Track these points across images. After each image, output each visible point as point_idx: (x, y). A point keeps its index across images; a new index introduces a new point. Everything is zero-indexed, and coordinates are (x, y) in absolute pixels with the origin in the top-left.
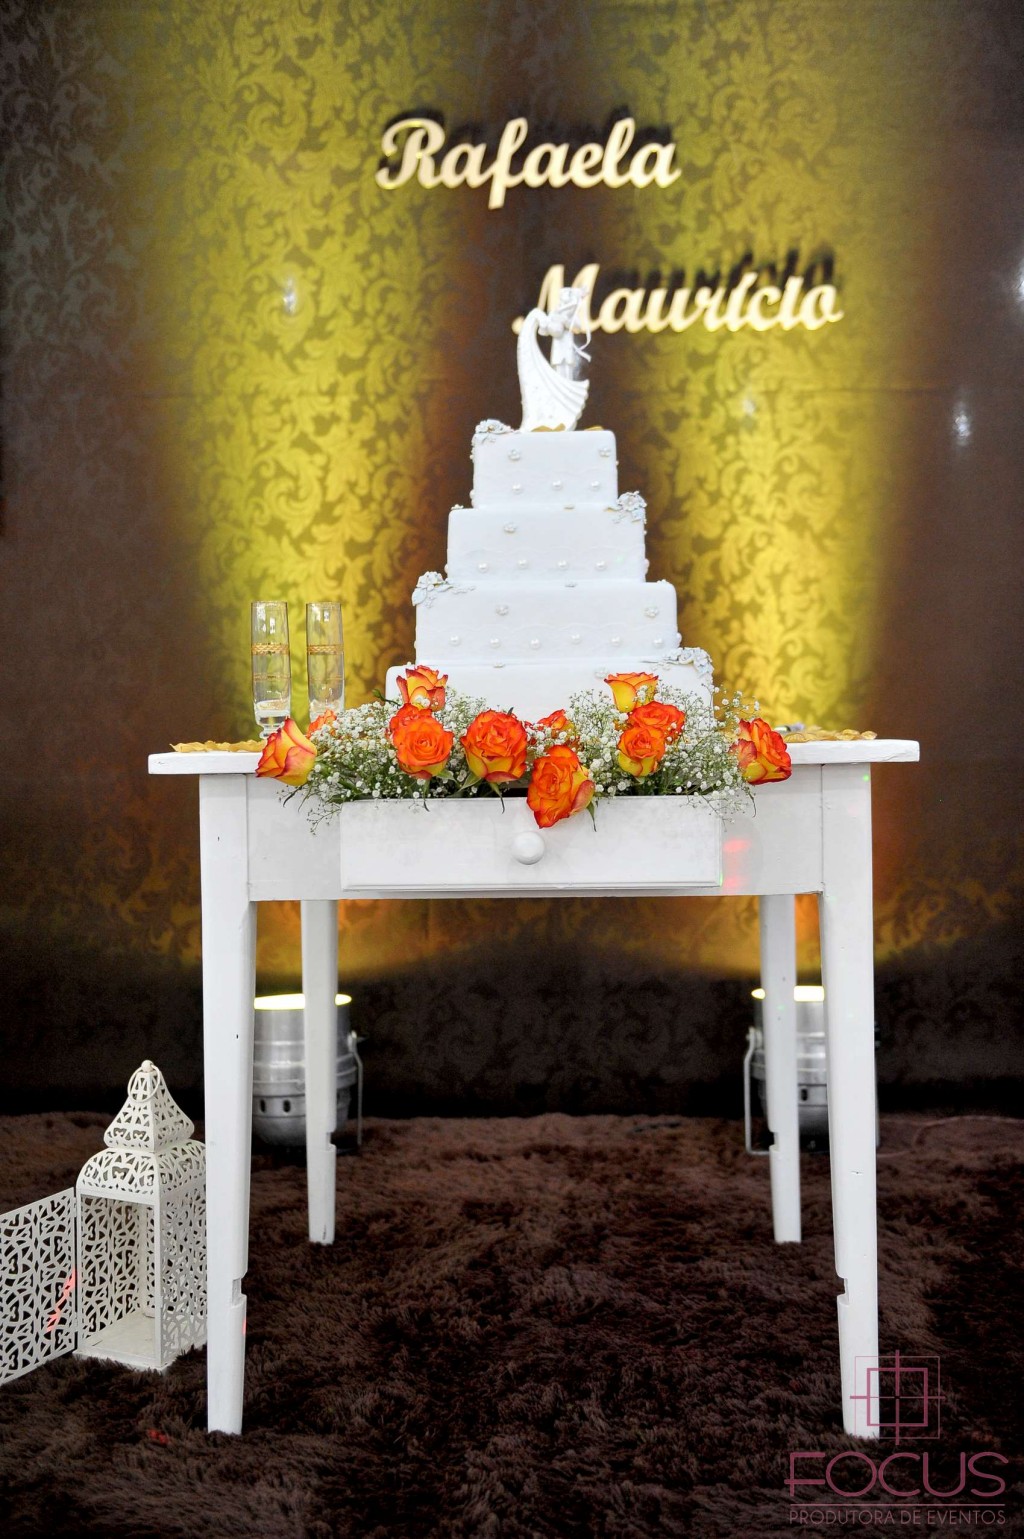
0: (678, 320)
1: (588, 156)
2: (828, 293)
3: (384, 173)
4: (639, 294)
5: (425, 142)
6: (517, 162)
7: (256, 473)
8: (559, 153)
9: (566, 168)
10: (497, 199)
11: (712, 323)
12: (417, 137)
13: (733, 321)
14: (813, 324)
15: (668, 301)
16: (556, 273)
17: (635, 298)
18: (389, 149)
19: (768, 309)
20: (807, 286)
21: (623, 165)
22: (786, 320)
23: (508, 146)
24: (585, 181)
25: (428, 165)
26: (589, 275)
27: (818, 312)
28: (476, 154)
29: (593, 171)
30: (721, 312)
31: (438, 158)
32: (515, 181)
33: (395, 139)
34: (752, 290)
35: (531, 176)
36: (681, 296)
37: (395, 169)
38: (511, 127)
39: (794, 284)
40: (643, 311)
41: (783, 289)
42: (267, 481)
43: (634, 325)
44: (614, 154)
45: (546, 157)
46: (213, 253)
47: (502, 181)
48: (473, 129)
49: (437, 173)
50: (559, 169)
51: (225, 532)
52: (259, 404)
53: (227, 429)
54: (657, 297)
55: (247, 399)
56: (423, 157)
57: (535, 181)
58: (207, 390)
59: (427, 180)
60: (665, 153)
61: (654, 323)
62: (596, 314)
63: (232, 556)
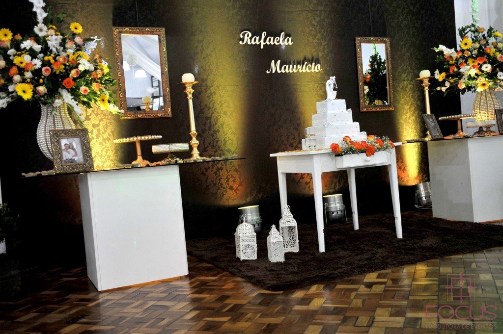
0: (295, 71)
1: (277, 39)
2: (319, 65)
3: (241, 41)
5: (248, 36)
6: (265, 41)
7: (221, 102)
8: (272, 38)
9: (274, 41)
10: (262, 47)
11: (300, 71)
12: (246, 34)
13: (304, 71)
14: (317, 71)
15: (293, 67)
16: (273, 62)
17: (287, 66)
18: (242, 37)
19: (310, 69)
20: (315, 65)
21: (283, 41)
22: (313, 70)
23: (263, 37)
24: (277, 44)
25: (249, 40)
26: (279, 62)
27: (318, 70)
28: (258, 38)
29: (278, 42)
30: (302, 69)
31: (251, 39)
32: (265, 44)
33: (242, 35)
34: (307, 65)
35: (267, 42)
36: (295, 66)
37: (243, 41)
38: (263, 33)
39: (314, 64)
40: (289, 69)
41: (312, 65)
42: (223, 104)
43: (287, 72)
44: (281, 39)
45: (270, 39)
46: (210, 57)
47: (263, 44)
48: (256, 33)
49: (251, 42)
50: (272, 41)
51: (216, 114)
52: (221, 88)
53: (215, 93)
54: (291, 66)
55: (218, 87)
56: (248, 39)
57: (268, 43)
58: (210, 85)
59: (249, 43)
60: (290, 39)
61: (291, 71)
62: (280, 69)
63: (218, 119)
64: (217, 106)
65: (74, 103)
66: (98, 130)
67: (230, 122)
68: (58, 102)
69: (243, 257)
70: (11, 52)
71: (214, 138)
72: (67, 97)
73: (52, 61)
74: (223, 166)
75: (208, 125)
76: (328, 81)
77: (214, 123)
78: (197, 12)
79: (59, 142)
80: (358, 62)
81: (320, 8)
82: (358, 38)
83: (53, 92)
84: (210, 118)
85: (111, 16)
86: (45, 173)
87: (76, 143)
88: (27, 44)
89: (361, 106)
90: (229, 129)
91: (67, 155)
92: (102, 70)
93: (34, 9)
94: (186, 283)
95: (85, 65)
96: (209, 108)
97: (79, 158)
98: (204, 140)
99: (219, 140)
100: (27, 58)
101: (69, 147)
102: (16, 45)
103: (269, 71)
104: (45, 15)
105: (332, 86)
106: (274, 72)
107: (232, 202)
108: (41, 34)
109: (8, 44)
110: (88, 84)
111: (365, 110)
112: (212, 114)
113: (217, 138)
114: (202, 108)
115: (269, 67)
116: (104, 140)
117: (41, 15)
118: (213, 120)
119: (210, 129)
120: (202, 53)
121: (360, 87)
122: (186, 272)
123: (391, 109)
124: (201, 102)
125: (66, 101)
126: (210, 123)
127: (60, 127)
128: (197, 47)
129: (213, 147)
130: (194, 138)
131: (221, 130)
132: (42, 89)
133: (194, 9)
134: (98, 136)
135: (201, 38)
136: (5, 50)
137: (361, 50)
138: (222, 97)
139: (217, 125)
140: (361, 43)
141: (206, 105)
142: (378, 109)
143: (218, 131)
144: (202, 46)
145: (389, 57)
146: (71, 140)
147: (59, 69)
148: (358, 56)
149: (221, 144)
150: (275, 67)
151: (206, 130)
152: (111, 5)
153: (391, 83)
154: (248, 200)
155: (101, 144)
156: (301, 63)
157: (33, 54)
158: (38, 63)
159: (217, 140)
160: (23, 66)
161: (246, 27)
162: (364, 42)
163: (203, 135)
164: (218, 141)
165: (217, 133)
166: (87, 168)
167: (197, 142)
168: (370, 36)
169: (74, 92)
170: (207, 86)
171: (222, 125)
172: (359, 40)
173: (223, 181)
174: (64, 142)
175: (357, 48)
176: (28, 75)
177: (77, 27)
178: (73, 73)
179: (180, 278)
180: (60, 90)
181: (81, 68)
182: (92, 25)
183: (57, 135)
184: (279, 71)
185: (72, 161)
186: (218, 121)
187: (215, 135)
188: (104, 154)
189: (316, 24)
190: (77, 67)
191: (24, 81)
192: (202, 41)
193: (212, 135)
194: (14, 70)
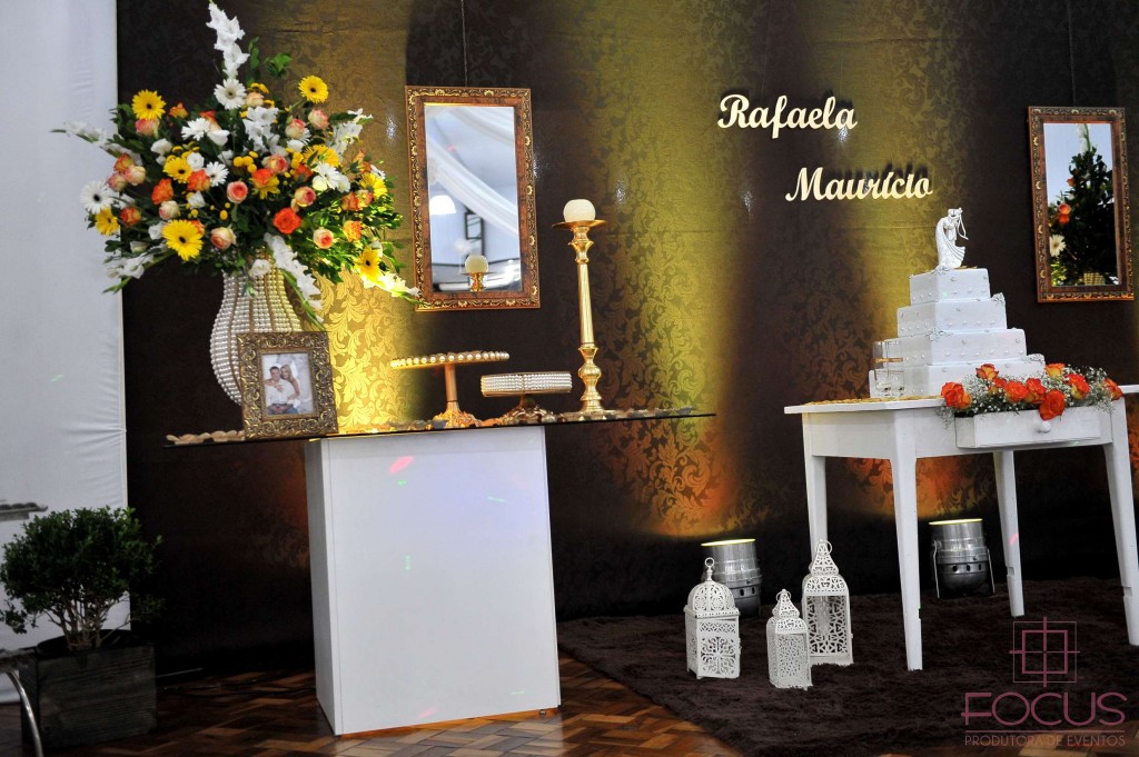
0: (860, 195)
1: (816, 114)
2: (926, 181)
3: (722, 120)
4: (843, 181)
5: (740, 106)
6: (783, 118)
7: (666, 273)
8: (803, 113)
9: (806, 120)
10: (775, 135)
11: (876, 195)
12: (736, 104)
13: (885, 194)
14: (920, 196)
15: (856, 185)
16: (804, 171)
17: (840, 184)
18: (723, 109)
19: (900, 189)
20: (916, 180)
21: (832, 119)
22: (908, 193)
23: (779, 109)
24: (815, 126)
25: (742, 117)
26: (819, 171)
27: (922, 192)
28: (765, 112)
29: (818, 121)
30: (880, 191)
31: (747, 114)
32: (783, 125)
33: (726, 104)
34: (892, 180)
35: (790, 123)
36: (861, 182)
37: (726, 121)
38: (780, 99)
39: (911, 177)
40: (844, 190)
41: (906, 180)
42: (671, 277)
43: (841, 197)
44: (827, 114)
45: (797, 114)
46: (641, 160)
47: (777, 125)
48: (762, 100)
49: (747, 121)
50: (803, 120)
51: (652, 303)
52: (666, 236)
53: (651, 250)
54: (851, 183)
55: (660, 234)
56: (740, 113)
57: (792, 125)
58: (640, 230)
59: (742, 124)
60: (850, 113)
61: (850, 196)
62: (823, 191)
63: (656, 316)
64: (656, 282)
65: (298, 270)
66: (362, 338)
67: (689, 323)
68: (260, 266)
69: (702, 670)
70: (160, 145)
71: (647, 362)
72: (283, 254)
73: (252, 168)
74: (667, 433)
75: (631, 330)
76: (943, 220)
77: (648, 326)
78: (613, 49)
79: (257, 362)
80: (1035, 171)
81: (932, 34)
82: (1035, 110)
83: (251, 243)
84: (637, 313)
85: (402, 60)
86: (220, 436)
87: (297, 365)
88: (198, 127)
89: (1040, 289)
90: (686, 341)
91: (275, 395)
92: (370, 190)
93: (218, 46)
94: (553, 729)
95: (328, 177)
96: (636, 288)
97: (303, 403)
98: (621, 369)
99: (660, 367)
100: (194, 160)
101: (283, 374)
102: (171, 128)
103: (792, 196)
104: (242, 58)
105: (953, 235)
106: (804, 196)
107: (687, 530)
108: (230, 105)
109: (154, 128)
110: (334, 225)
111: (1050, 298)
112: (642, 302)
113: (653, 363)
114: (618, 286)
115: (792, 185)
116: (374, 361)
117: (234, 59)
118: (644, 317)
119: (636, 339)
120: (621, 150)
121: (1037, 237)
122: (554, 700)
123: (1125, 296)
124: (615, 272)
125: (279, 264)
126: (638, 325)
127: (263, 327)
128: (609, 136)
129: (642, 384)
130: (589, 362)
131: (665, 343)
132: (225, 235)
133: (607, 41)
134: (360, 352)
135: (619, 114)
136: (148, 141)
137: (1041, 141)
138: (669, 261)
139: (654, 331)
140: (1042, 121)
141: (628, 280)
142: (1088, 297)
143: (658, 346)
144: (623, 133)
145: (1122, 159)
146: (285, 359)
147: (267, 186)
148: (1033, 155)
149: (663, 378)
150: (809, 185)
151: (626, 342)
152: (404, 33)
153: (1126, 227)
154: (731, 525)
155: (367, 370)
156: (880, 174)
157: (209, 151)
158: (218, 172)
159: (653, 367)
160: (183, 179)
161: (734, 84)
162: (1052, 121)
163: (619, 354)
164: (657, 370)
165: (655, 351)
166: (321, 425)
167: (597, 371)
168: (1071, 104)
169: (300, 244)
170: (631, 231)
171: (668, 330)
172: (1037, 113)
173: (667, 474)
174: (269, 361)
175: (1031, 135)
176: (195, 200)
177: (314, 88)
178: (300, 197)
179: (540, 716)
180: (267, 237)
181: (320, 185)
182: (356, 84)
183: (255, 345)
184: (818, 196)
185: (288, 408)
186: (659, 320)
187: (648, 354)
188: (373, 394)
189: (919, 74)
190: (309, 183)
191: (184, 215)
192: (622, 121)
193: (643, 355)
194: (165, 188)
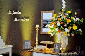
2: (28, 19)
4: (19, 19)
10: (13, 15)
11: (23, 21)
14: (28, 21)
16: (15, 18)
19: (25, 20)
23: (13, 12)
26: (17, 18)
31: (10, 12)
35: (14, 13)
44: (18, 12)
48: (12, 11)
50: (16, 13)
60: (21, 12)
61: (20, 21)
82: (42, 11)
115: (14, 20)
137: (42, 15)
142: (47, 34)
148: (41, 17)
150: (16, 20)
162: (44, 12)
